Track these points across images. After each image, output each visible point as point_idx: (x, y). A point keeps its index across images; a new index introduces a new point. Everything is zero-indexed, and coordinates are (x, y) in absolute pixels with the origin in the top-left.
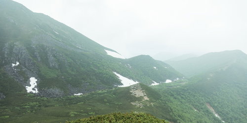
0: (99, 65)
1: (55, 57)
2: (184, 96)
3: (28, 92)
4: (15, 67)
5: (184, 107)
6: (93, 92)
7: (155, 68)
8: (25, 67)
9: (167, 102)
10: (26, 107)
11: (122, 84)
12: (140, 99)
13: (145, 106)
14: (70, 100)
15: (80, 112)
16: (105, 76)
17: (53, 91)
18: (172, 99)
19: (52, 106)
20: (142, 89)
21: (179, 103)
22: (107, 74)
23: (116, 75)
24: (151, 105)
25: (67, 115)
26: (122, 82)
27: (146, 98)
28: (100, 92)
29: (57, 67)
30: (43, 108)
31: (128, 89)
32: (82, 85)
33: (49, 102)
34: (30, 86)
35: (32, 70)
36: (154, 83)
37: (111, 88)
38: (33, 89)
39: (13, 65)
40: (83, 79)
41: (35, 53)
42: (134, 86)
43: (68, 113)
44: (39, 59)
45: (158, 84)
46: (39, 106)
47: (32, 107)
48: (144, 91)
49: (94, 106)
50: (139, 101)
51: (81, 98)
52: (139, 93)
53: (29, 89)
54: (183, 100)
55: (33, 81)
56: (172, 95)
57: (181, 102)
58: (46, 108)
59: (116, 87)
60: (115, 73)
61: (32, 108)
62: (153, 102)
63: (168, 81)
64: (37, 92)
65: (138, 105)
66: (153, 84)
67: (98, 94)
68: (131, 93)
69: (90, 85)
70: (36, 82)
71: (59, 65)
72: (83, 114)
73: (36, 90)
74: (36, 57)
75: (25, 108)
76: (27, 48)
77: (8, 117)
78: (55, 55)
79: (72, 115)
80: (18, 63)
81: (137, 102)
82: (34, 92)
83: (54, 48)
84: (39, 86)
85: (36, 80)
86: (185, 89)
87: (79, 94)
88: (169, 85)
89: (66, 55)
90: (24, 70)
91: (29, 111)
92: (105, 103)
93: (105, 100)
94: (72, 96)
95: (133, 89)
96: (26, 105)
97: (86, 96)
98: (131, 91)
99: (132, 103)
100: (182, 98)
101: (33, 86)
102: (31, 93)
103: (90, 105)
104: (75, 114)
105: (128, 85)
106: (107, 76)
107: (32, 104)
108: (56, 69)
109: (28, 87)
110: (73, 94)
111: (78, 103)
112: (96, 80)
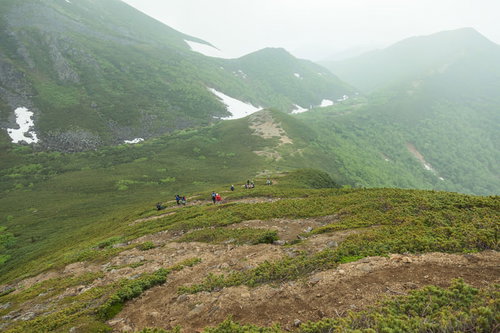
0: (174, 74)
1: (69, 56)
2: (362, 132)
3: (15, 141)
5: (365, 154)
6: (167, 134)
7: (297, 75)
9: (330, 146)
10: (12, 175)
11: (230, 114)
12: (272, 143)
13: (286, 156)
14: (116, 153)
15: (143, 179)
16: (189, 97)
17: (75, 136)
18: (338, 138)
19: (74, 170)
20: (277, 122)
21: (354, 147)
23: (214, 95)
24: (297, 155)
25: (111, 188)
26: (230, 109)
27: (286, 140)
28: (183, 132)
29: (77, 81)
30: (55, 177)
31: (245, 122)
32: (141, 120)
33: (66, 161)
34: (17, 127)
35: (18, 90)
36: (297, 109)
37: (207, 124)
38: (27, 135)
40: (143, 106)
41: (19, 50)
42: (257, 114)
43: (113, 183)
44: (32, 65)
45: (306, 110)
46: (45, 172)
47: (27, 176)
48: (280, 124)
49: (171, 164)
50: (271, 146)
51: (141, 148)
52: (269, 130)
53: (16, 136)
54: (361, 141)
55: (24, 116)
56: (338, 131)
57: (357, 144)
58: (62, 176)
59: (217, 121)
60: (213, 90)
61: (26, 178)
62: (301, 147)
63: (326, 103)
64: (36, 141)
65: (270, 156)
66: (295, 112)
67: (179, 137)
68: (253, 131)
69: (160, 118)
70: (32, 118)
71: (82, 76)
72: (148, 183)
73: (34, 135)
74: (22, 58)
75: (9, 179)
78: (70, 52)
79: (122, 188)
81: (267, 148)
82: (29, 141)
83: (62, 37)
84: (39, 127)
85: (31, 114)
86: (365, 116)
87: (136, 141)
88: (328, 111)
89: (96, 52)
91: (19, 186)
92: (197, 155)
93: (195, 149)
94: (120, 146)
95: (256, 121)
96: (12, 172)
97: (151, 143)
98: (251, 127)
99: (257, 152)
100: (358, 135)
101: (24, 128)
102: (22, 143)
103: (162, 163)
104: (128, 185)
105: (244, 115)
106: (195, 97)
107: (25, 168)
108: (75, 85)
109: (12, 130)
110: (121, 141)
111: (136, 161)
112: (171, 107)
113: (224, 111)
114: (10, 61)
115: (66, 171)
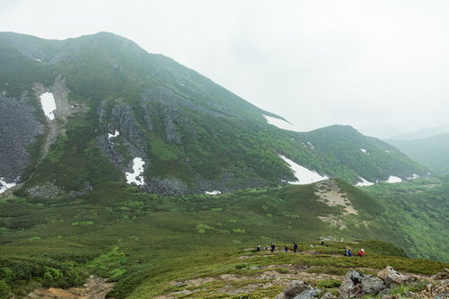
0: (252, 141)
1: (177, 123)
2: (434, 213)
3: (129, 182)
4: (113, 139)
5: (441, 238)
6: (241, 191)
7: (364, 151)
8: (128, 139)
9: (398, 223)
10: (122, 208)
11: (296, 179)
12: (337, 211)
13: (350, 226)
14: (197, 201)
15: (218, 227)
16: (263, 160)
17: (170, 183)
18: (408, 216)
19: (165, 210)
20: (342, 191)
21: (427, 228)
22: (268, 158)
23: (284, 162)
24: (362, 226)
25: (192, 230)
26: (296, 175)
27: (350, 210)
28: (254, 190)
29: (179, 141)
30: (151, 214)
31: (310, 189)
32: (221, 176)
33: (161, 202)
34: (133, 172)
35: (138, 145)
36: (362, 182)
37: (275, 186)
38: (138, 178)
39: (110, 136)
40: (224, 165)
41: (146, 117)
42: (324, 183)
43: (194, 226)
44: (151, 128)
45: (372, 184)
46: (145, 209)
47: (132, 210)
48: (345, 194)
49: (242, 217)
50: (336, 214)
51: (218, 199)
52: (334, 199)
53: (131, 178)
54: (435, 223)
55: (138, 164)
56: (408, 209)
57: (430, 226)
58: (159, 214)
59: (284, 184)
60: (283, 157)
61: (132, 211)
62: (367, 220)
63: (393, 180)
64: (143, 183)
65: (334, 223)
66: (359, 184)
67: (251, 194)
68: (318, 197)
69: (236, 176)
70: (143, 166)
71: (183, 138)
72: (222, 231)
73: (142, 179)
74: (146, 123)
75: (121, 210)
76: (134, 109)
77: (92, 223)
78: (178, 120)
79: (201, 231)
80: (117, 133)
81: (331, 216)
82: (138, 183)
83: (175, 109)
84: (147, 174)
85: (143, 163)
86: (438, 197)
87: (214, 193)
88: (394, 187)
89: (195, 120)
90: (125, 144)
91: (126, 217)
92: (264, 212)
93: (264, 207)
94: (202, 196)
95: (322, 188)
96: (123, 205)
97: (226, 196)
98: (317, 194)
99: (321, 218)
100: (433, 217)
101: (137, 173)
102: (133, 184)
103: (234, 215)
104: (206, 230)
105: (310, 182)
106: (267, 161)
107: (132, 204)
108: (177, 144)
109: (129, 174)
110: (203, 191)
111: (213, 210)
112: (246, 168)
113: (291, 176)
114: (138, 125)
115: (160, 210)
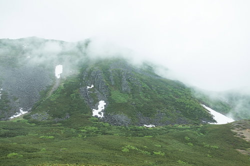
0: (180, 94)
1: (129, 81)
3: (94, 115)
4: (90, 90)
6: (170, 126)
8: (98, 90)
10: (82, 130)
11: (215, 121)
14: (136, 130)
15: (142, 149)
16: (188, 106)
17: (119, 117)
19: (110, 134)
22: (191, 105)
23: (204, 108)
26: (215, 118)
28: (180, 126)
29: (129, 92)
30: (100, 136)
32: (156, 115)
33: (110, 129)
34: (97, 109)
35: (104, 93)
37: (198, 124)
38: (100, 113)
39: (88, 87)
40: (158, 107)
41: (110, 77)
44: (113, 83)
46: (97, 132)
47: (88, 132)
49: (166, 144)
51: (152, 130)
53: (95, 113)
55: (102, 104)
58: (103, 136)
59: (205, 124)
60: (204, 106)
67: (177, 129)
69: (168, 116)
70: (105, 106)
71: (132, 90)
72: (143, 152)
73: (103, 114)
74: (110, 80)
75: (80, 132)
76: (104, 73)
78: (130, 79)
79: (125, 150)
80: (92, 86)
82: (99, 116)
83: (129, 72)
84: (105, 111)
85: (105, 104)
87: (150, 126)
89: (142, 80)
90: (96, 92)
91: (80, 136)
92: (186, 142)
93: (186, 138)
94: (141, 127)
97: (158, 129)
99: (239, 151)
101: (100, 110)
102: (96, 116)
103: (161, 141)
106: (191, 107)
107: (90, 128)
108: (128, 94)
109: (95, 110)
110: (142, 124)
111: (145, 136)
112: (175, 111)
113: (210, 118)
114: (105, 81)
115: (107, 134)
